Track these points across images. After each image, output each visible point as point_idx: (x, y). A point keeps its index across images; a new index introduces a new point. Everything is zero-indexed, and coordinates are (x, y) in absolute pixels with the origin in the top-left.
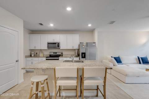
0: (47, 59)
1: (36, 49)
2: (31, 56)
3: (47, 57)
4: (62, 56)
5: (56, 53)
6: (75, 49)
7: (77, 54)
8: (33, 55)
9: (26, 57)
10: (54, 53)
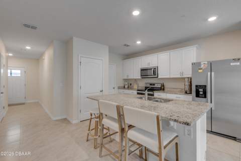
0: (138, 93)
1: (129, 78)
2: (124, 87)
3: (138, 90)
4: (163, 90)
5: (154, 85)
6: (184, 78)
7: (187, 88)
8: (126, 87)
9: (119, 88)
10: (151, 85)
